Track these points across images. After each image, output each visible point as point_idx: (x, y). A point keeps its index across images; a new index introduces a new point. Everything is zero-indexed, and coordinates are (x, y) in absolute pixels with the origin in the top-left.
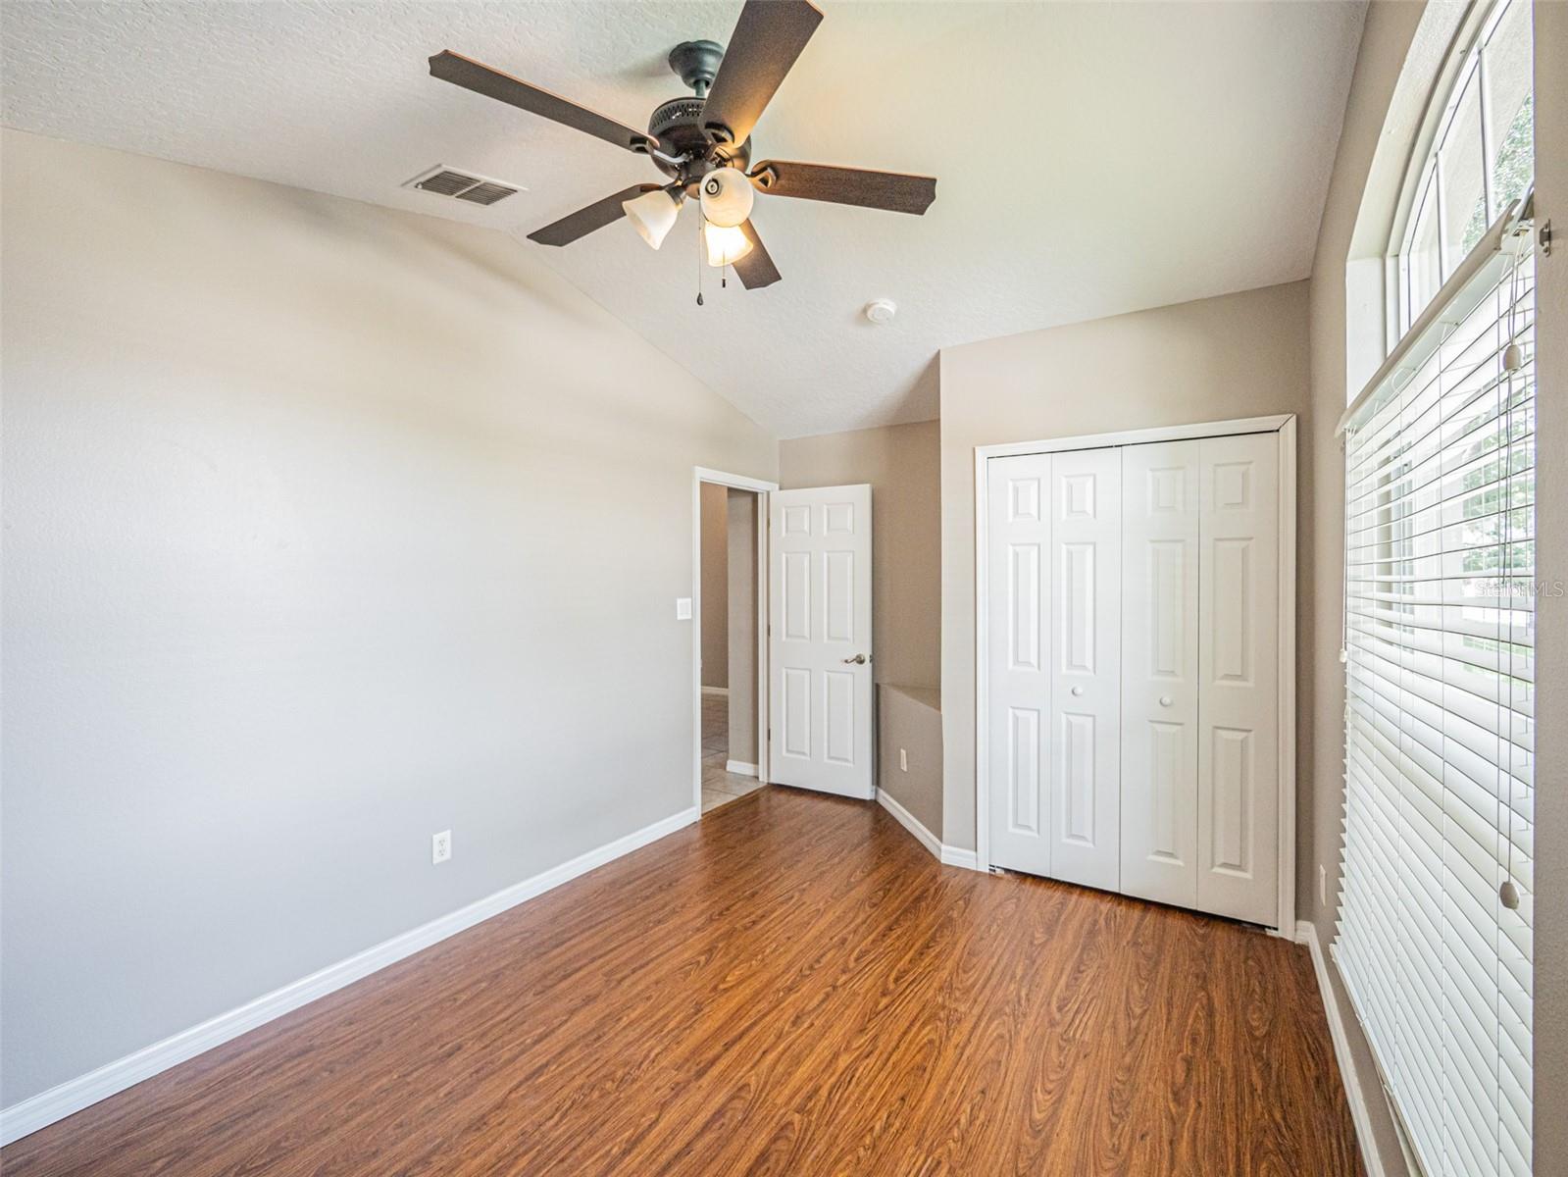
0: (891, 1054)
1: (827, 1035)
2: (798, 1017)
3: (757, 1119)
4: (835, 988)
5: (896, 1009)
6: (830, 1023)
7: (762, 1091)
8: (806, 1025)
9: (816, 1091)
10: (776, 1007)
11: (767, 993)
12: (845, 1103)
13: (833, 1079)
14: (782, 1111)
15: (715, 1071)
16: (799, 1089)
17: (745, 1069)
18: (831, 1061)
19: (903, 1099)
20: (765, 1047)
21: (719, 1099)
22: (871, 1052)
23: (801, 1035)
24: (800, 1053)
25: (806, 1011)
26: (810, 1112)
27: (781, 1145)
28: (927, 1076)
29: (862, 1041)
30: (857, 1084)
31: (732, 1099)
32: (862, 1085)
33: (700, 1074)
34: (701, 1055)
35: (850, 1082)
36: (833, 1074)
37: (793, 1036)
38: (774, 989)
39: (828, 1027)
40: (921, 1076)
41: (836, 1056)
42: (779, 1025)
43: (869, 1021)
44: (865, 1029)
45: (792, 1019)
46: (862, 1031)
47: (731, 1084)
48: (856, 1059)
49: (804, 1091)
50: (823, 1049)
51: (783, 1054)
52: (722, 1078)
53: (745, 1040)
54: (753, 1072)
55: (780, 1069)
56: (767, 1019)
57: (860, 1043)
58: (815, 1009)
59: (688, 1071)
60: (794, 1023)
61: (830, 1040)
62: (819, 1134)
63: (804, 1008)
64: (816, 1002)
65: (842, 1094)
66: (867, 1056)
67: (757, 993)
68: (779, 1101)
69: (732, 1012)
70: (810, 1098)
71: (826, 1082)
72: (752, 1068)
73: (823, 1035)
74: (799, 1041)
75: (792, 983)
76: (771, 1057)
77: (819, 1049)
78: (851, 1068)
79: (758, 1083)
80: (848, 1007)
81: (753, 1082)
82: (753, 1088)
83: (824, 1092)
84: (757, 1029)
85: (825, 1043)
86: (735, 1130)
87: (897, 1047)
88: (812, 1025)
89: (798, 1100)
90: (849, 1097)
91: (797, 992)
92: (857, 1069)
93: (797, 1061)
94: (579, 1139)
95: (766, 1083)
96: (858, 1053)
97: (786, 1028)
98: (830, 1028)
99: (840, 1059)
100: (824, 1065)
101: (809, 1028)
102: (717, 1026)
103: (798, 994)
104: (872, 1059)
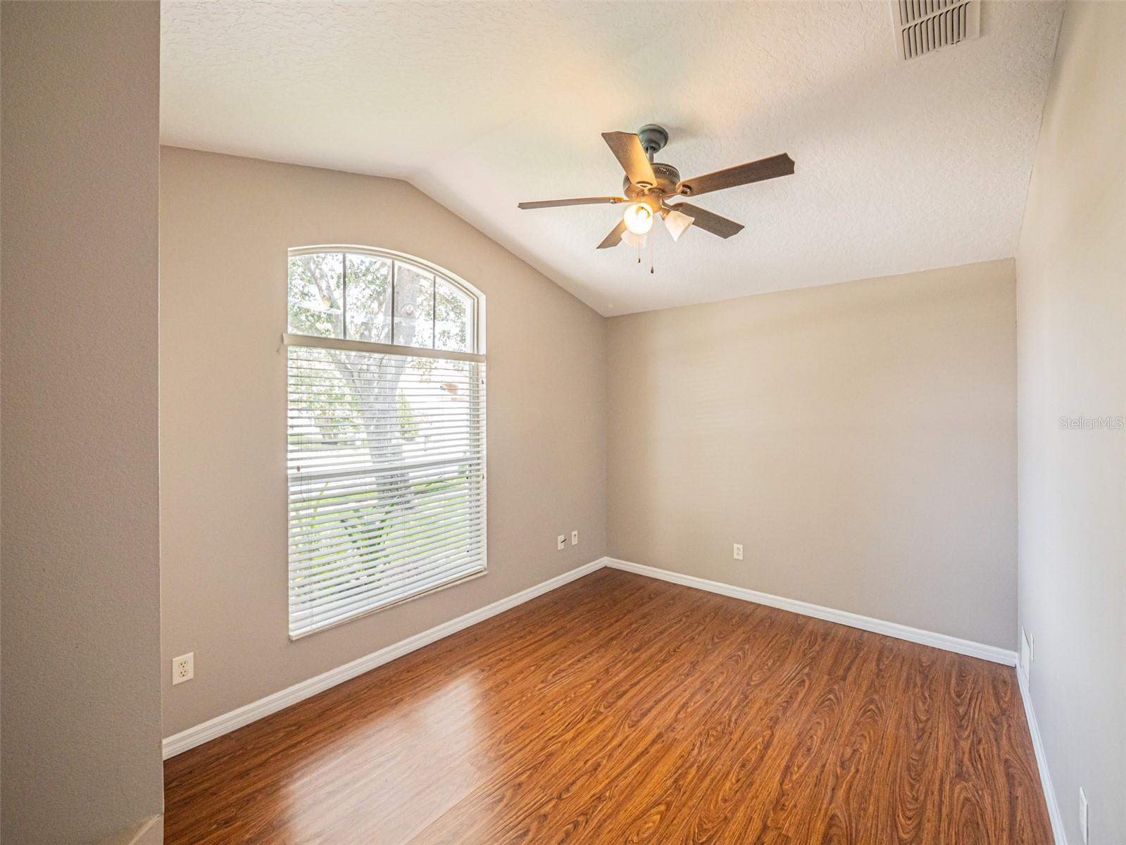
0: (538, 737)
1: (576, 754)
2: (595, 769)
3: (624, 711)
4: (559, 797)
5: (517, 770)
6: (572, 762)
7: (621, 724)
8: (590, 762)
9: (590, 721)
10: (613, 781)
11: (620, 795)
12: (574, 715)
13: (579, 726)
14: (610, 713)
15: (650, 737)
16: (599, 723)
17: (633, 736)
18: (578, 736)
19: (543, 714)
20: (620, 749)
21: (645, 721)
22: (550, 739)
23: (595, 755)
24: (597, 743)
25: (589, 774)
26: (595, 712)
27: (611, 701)
28: (522, 724)
29: (552, 748)
30: (565, 722)
31: (638, 721)
32: (562, 722)
33: (660, 735)
34: (663, 746)
35: (569, 723)
36: (579, 728)
37: (600, 755)
38: (614, 800)
39: (573, 760)
40: (526, 723)
41: (574, 739)
42: (611, 764)
43: (542, 762)
44: (547, 756)
45: (600, 769)
46: (551, 755)
47: (640, 728)
48: (562, 735)
49: (596, 721)
50: (580, 744)
51: (608, 743)
52: (647, 731)
53: (634, 755)
54: (627, 734)
55: (610, 735)
56: (619, 770)
57: (554, 746)
58: (581, 776)
59: (668, 738)
60: (599, 765)
61: (575, 750)
62: (592, 703)
63: (590, 777)
64: (579, 783)
65: (576, 718)
66: (553, 737)
67: (629, 797)
68: (611, 718)
69: (648, 780)
70: (594, 718)
71: (584, 725)
72: (627, 737)
73: (578, 754)
74: (596, 751)
75: (596, 806)
76: (615, 742)
77: (584, 744)
78: (566, 730)
79: (624, 728)
80: (554, 776)
81: (627, 729)
82: (627, 725)
83: (585, 720)
84: (627, 762)
85: (579, 748)
86: (634, 708)
87: (531, 741)
88: (585, 763)
89: (601, 718)
90: (572, 716)
91: (594, 795)
92: (563, 730)
93: (599, 738)
94: (714, 709)
95: (619, 727)
96: (558, 740)
97: (605, 761)
98: (572, 759)
99: (571, 737)
100: (583, 734)
101: (588, 760)
102: (658, 767)
103: (592, 793)
104: (551, 734)
